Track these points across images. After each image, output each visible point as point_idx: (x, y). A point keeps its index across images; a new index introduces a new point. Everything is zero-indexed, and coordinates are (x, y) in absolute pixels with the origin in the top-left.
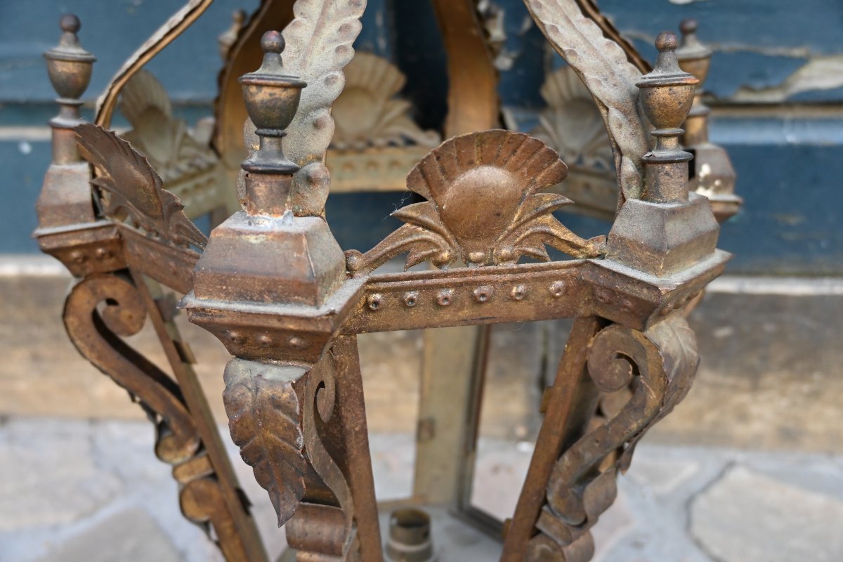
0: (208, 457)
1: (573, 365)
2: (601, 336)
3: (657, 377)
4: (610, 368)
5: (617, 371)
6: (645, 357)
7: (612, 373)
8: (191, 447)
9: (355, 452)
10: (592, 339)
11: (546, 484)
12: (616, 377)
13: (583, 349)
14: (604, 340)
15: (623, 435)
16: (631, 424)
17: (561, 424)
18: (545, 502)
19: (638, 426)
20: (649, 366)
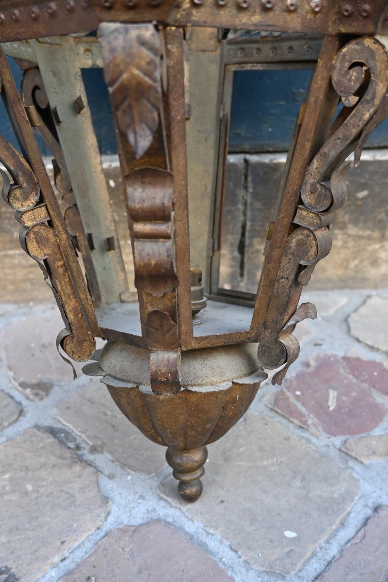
0: (46, 206)
1: (322, 79)
2: (342, 54)
3: (383, 71)
4: (348, 76)
5: (353, 78)
6: (375, 58)
7: (350, 80)
8: (34, 199)
9: (176, 139)
10: (335, 57)
11: (301, 188)
12: (353, 83)
13: (329, 65)
14: (344, 56)
15: (358, 126)
16: (365, 115)
17: (313, 131)
18: (301, 202)
19: (370, 115)
20: (378, 64)
